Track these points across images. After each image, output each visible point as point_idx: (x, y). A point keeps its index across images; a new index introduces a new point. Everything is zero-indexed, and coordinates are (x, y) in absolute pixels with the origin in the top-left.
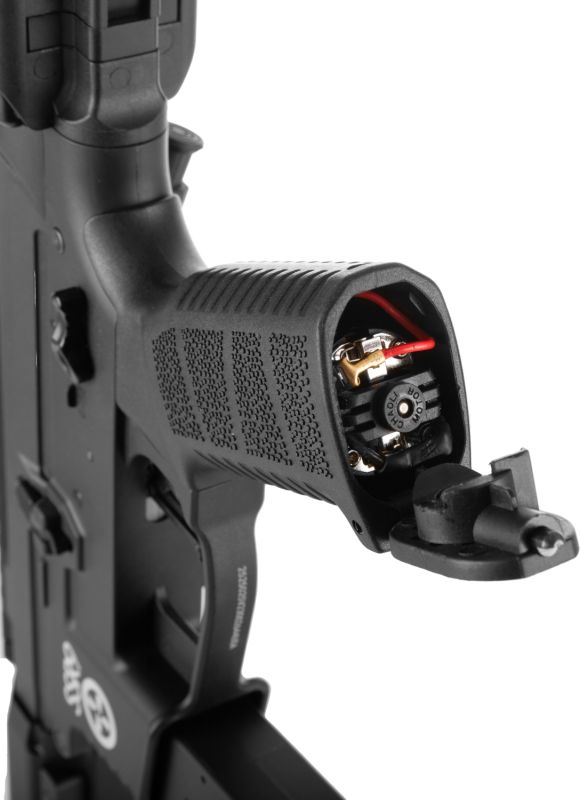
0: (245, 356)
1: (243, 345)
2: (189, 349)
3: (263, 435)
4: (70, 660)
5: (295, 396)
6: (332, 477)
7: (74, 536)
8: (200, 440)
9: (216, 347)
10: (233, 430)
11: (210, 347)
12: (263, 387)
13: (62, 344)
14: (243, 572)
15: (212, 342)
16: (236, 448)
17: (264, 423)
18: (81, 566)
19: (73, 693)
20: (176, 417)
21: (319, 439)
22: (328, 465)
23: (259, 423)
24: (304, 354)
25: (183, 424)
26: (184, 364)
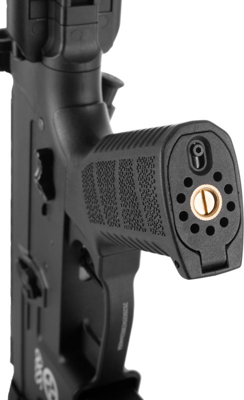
0: (125, 172)
1: (124, 166)
2: (99, 173)
3: (132, 216)
4: (38, 359)
5: (148, 191)
6: (165, 235)
7: (42, 288)
8: (103, 224)
9: (111, 169)
10: (118, 216)
11: (109, 170)
12: (133, 188)
13: (39, 178)
14: (126, 306)
15: (110, 166)
16: (119, 226)
17: (133, 209)
18: (45, 305)
19: (39, 377)
20: (91, 212)
21: (159, 214)
22: (163, 229)
23: (130, 209)
24: (153, 166)
25: (95, 216)
26: (96, 182)
